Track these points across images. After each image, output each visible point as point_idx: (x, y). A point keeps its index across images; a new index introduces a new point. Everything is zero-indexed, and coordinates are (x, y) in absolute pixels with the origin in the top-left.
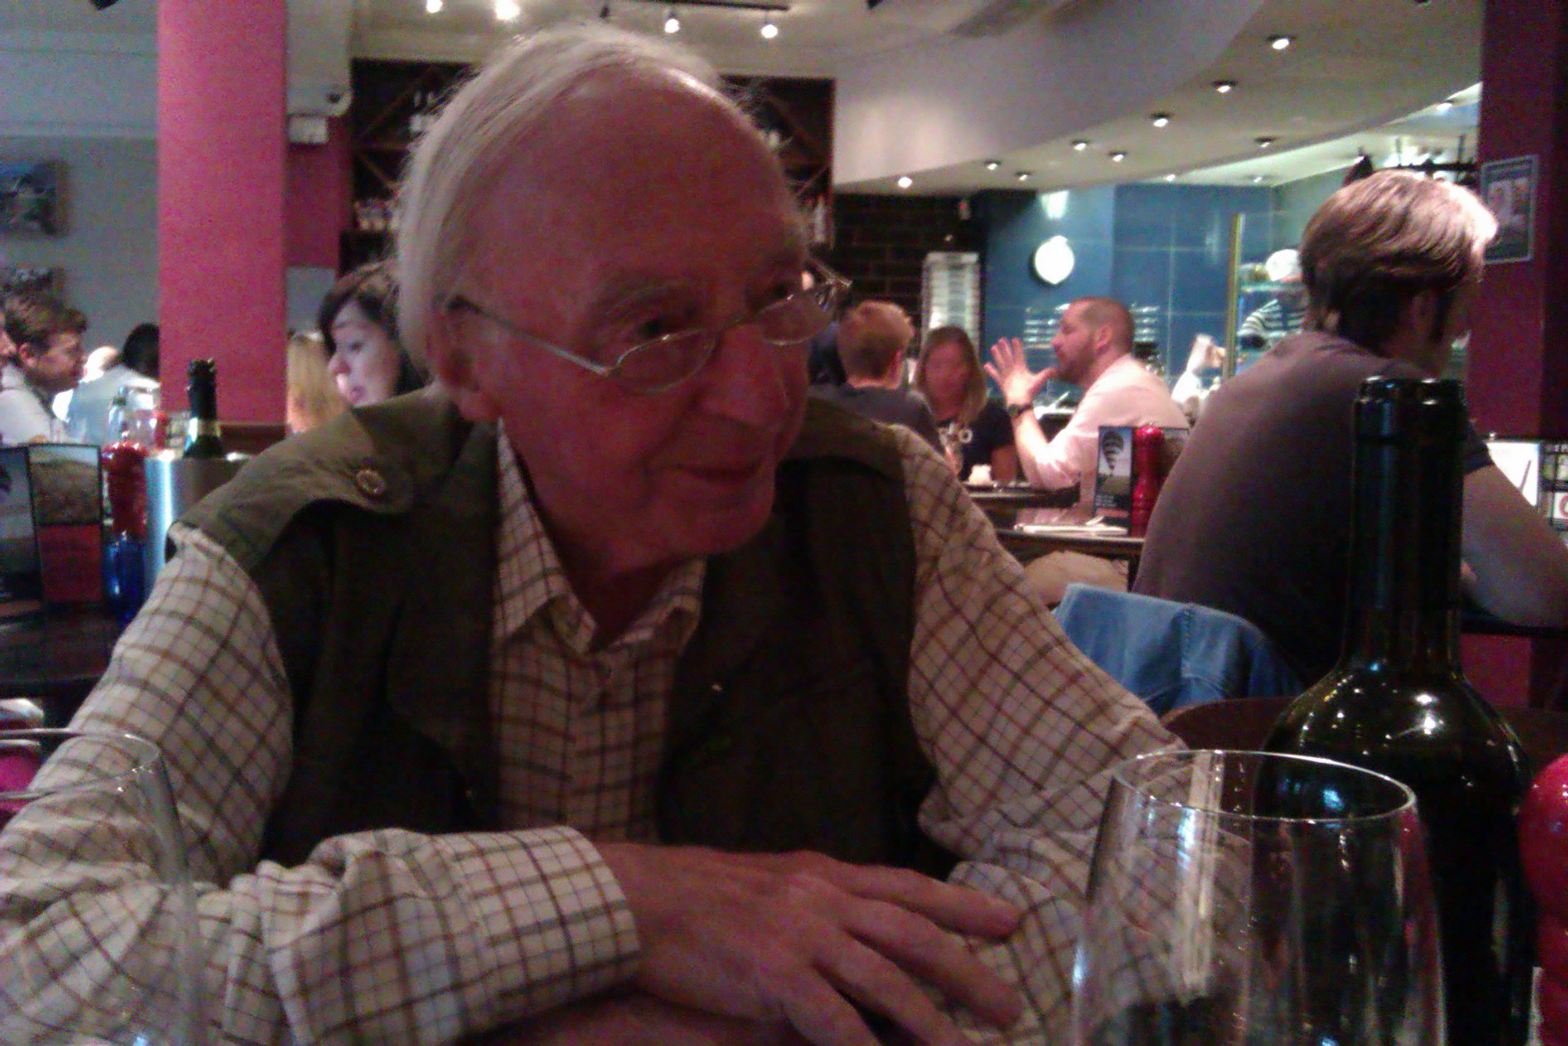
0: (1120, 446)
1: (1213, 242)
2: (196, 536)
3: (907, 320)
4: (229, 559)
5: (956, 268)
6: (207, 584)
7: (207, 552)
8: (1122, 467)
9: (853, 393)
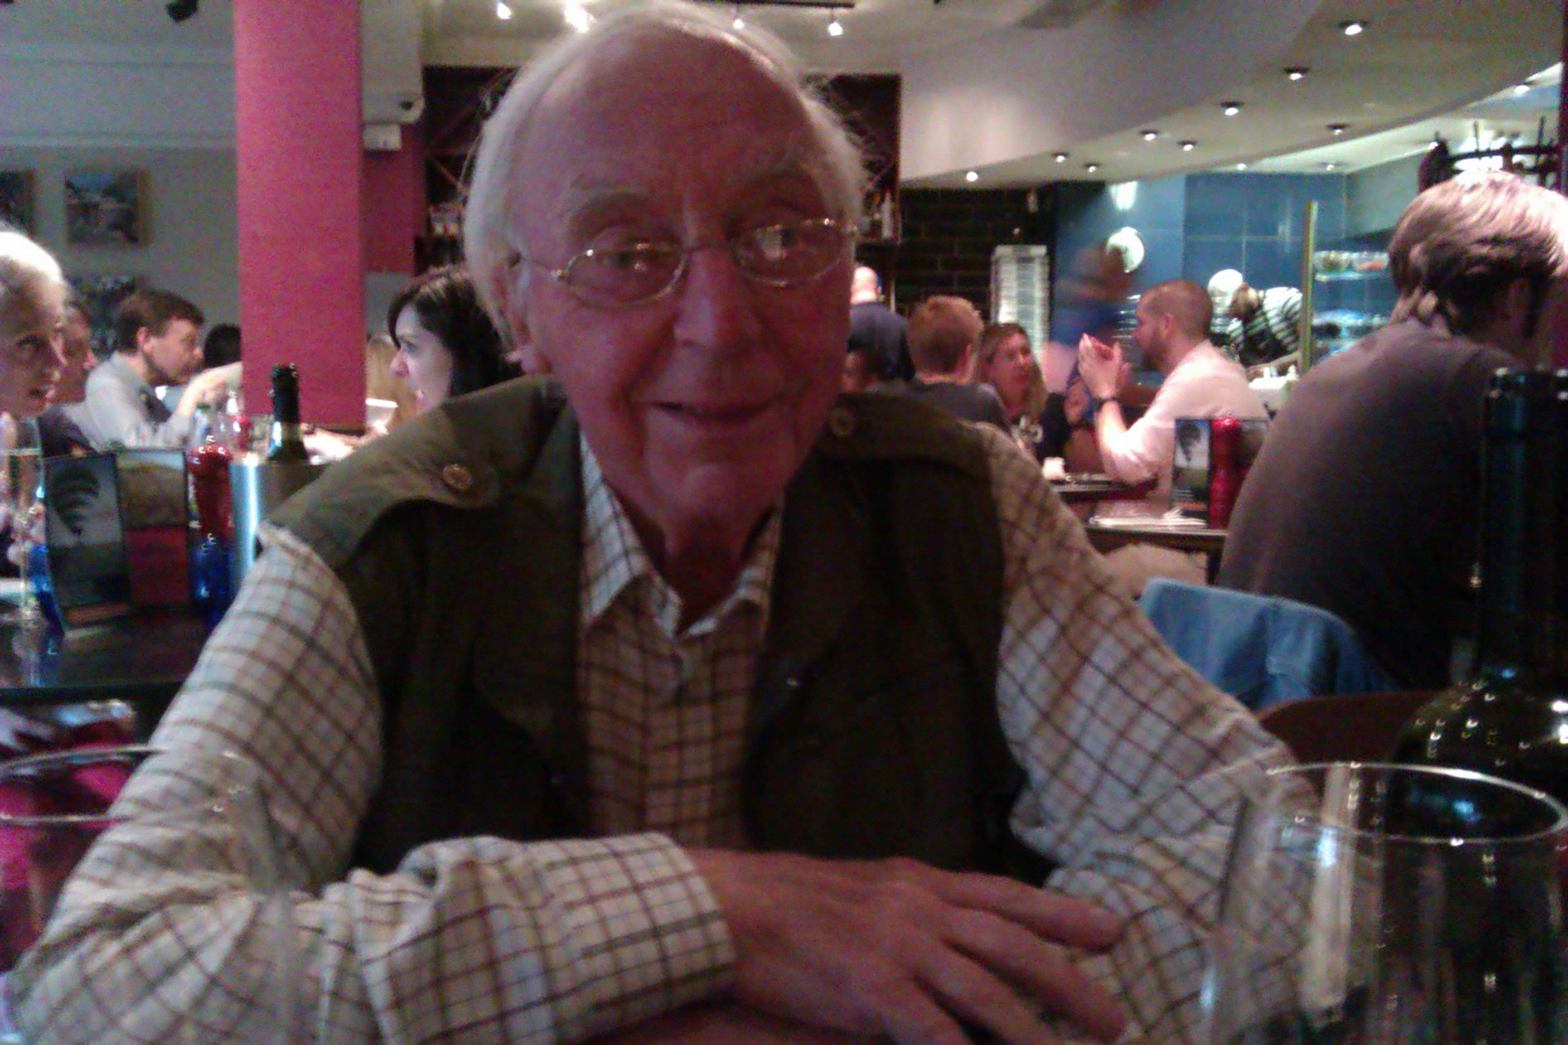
0: (1197, 437)
1: (1285, 230)
2: (284, 536)
3: (976, 314)
4: (316, 558)
5: (1024, 261)
6: (291, 585)
7: (292, 552)
8: (1199, 458)
9: (923, 388)
